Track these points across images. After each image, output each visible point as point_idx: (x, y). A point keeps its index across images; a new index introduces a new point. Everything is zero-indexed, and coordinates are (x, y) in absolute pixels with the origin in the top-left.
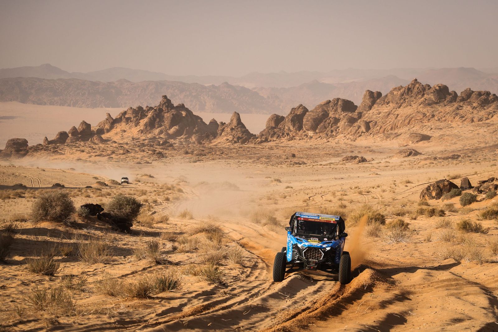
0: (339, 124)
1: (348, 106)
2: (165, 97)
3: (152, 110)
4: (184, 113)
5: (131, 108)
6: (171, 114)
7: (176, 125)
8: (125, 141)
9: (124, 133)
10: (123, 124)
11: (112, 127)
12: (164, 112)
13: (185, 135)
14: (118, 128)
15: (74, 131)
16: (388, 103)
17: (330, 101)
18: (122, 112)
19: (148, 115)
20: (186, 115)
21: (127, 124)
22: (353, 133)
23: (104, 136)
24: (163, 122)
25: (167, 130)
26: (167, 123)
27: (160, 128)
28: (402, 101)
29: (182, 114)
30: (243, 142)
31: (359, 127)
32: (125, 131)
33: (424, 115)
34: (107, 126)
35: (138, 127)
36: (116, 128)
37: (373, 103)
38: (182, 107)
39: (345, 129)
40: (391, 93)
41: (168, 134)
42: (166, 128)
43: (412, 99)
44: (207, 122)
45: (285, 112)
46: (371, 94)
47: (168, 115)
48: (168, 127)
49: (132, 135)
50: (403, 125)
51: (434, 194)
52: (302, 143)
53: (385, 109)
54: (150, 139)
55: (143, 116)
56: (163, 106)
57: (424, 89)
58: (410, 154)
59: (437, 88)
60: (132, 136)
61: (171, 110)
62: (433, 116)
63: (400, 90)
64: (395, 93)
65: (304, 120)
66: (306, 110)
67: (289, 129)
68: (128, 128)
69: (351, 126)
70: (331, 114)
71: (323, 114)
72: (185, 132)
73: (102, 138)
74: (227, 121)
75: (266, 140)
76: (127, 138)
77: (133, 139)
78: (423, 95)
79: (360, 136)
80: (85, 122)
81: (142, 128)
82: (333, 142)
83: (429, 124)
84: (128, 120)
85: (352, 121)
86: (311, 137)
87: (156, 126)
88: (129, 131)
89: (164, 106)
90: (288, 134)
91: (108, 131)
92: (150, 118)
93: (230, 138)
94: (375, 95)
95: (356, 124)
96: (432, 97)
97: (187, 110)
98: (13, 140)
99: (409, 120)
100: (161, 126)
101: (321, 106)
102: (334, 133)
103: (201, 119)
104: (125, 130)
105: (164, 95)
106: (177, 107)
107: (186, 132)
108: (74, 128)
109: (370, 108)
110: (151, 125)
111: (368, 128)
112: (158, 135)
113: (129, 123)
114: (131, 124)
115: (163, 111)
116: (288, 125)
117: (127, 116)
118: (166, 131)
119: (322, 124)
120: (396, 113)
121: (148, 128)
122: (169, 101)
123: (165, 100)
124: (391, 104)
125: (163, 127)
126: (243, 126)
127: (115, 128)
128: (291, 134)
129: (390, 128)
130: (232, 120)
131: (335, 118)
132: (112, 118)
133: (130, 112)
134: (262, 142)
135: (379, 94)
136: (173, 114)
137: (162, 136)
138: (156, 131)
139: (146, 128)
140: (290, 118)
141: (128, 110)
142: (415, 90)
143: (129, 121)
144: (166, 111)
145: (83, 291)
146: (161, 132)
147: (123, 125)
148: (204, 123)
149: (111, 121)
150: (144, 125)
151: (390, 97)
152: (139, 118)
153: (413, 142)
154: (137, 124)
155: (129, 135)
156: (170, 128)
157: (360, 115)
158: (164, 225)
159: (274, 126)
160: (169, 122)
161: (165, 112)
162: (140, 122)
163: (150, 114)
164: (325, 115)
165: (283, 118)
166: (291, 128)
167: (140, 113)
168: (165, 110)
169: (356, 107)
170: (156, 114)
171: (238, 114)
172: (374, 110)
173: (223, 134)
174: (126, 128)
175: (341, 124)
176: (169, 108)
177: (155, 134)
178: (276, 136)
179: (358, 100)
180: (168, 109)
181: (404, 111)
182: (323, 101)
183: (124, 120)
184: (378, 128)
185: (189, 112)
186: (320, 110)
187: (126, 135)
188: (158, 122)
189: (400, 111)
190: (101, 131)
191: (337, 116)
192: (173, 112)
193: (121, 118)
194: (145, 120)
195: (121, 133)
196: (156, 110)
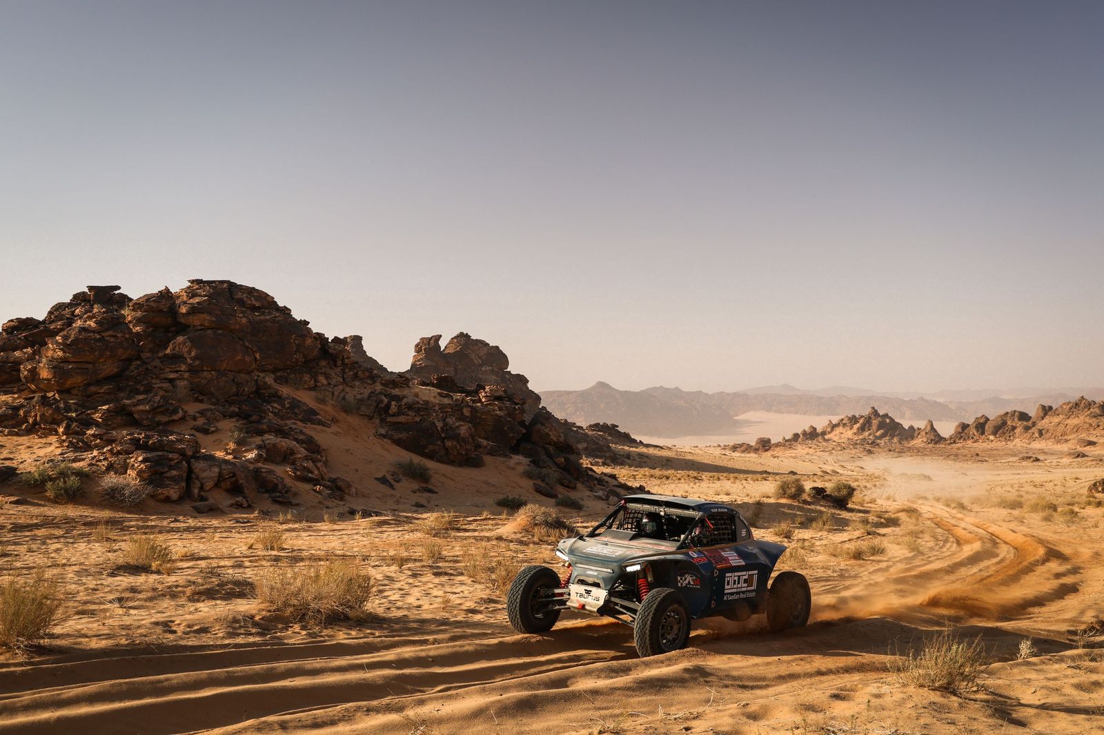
0: (1015, 431)
1: (1024, 417)
2: (873, 408)
3: (863, 418)
4: (888, 421)
5: (847, 416)
7: (881, 429)
8: (842, 440)
9: (841, 435)
10: (841, 428)
11: (832, 430)
13: (889, 437)
15: (805, 433)
16: (1058, 415)
17: (1008, 413)
18: (840, 419)
20: (890, 422)
21: (843, 428)
22: (1028, 437)
23: (826, 437)
24: (872, 426)
26: (874, 427)
27: (869, 432)
28: (1071, 413)
29: (886, 421)
30: (936, 443)
31: (1033, 433)
32: (842, 433)
33: (1091, 425)
34: (829, 430)
35: (852, 430)
36: (836, 431)
37: (1045, 414)
38: (886, 416)
39: (1021, 435)
40: (1061, 407)
41: (875, 436)
42: (874, 431)
43: (1080, 412)
44: (905, 426)
45: (970, 421)
46: (1043, 407)
47: (876, 422)
49: (848, 436)
50: (1072, 432)
51: (1100, 489)
52: (984, 444)
53: (1056, 420)
54: (861, 439)
55: (856, 422)
57: (1090, 404)
58: (1078, 456)
59: (1102, 403)
62: (1099, 426)
63: (1068, 404)
64: (1064, 407)
65: (986, 427)
66: (987, 420)
67: (973, 434)
68: (844, 431)
69: (1026, 433)
70: (1009, 423)
71: (1002, 423)
72: (889, 435)
73: (824, 438)
74: (922, 427)
75: (955, 442)
76: (844, 438)
77: (848, 439)
78: (1089, 409)
79: (1034, 440)
80: (813, 426)
81: (855, 431)
82: (1011, 445)
83: (1095, 432)
85: (1027, 429)
86: (992, 441)
87: (866, 430)
88: (845, 433)
89: (872, 415)
90: (973, 438)
91: (829, 433)
92: (861, 424)
93: (925, 440)
94: (1047, 408)
95: (1030, 431)
96: (1097, 411)
97: (890, 418)
98: (761, 439)
99: (1077, 429)
100: (870, 430)
101: (1001, 416)
102: (1012, 438)
103: (901, 425)
105: (872, 406)
106: (883, 416)
108: (804, 431)
109: (1043, 418)
110: (862, 429)
111: (1041, 434)
112: (867, 436)
114: (846, 428)
115: (871, 418)
116: (973, 431)
117: (844, 422)
118: (874, 434)
119: (1001, 431)
120: (1066, 423)
121: (860, 431)
122: (876, 411)
123: (873, 410)
124: (1061, 416)
125: (872, 431)
126: (935, 431)
128: (975, 437)
129: (1060, 434)
130: (926, 426)
131: (1013, 426)
133: (846, 419)
134: (951, 443)
135: (1051, 408)
136: (879, 421)
137: (870, 437)
138: (866, 434)
139: (858, 431)
140: (974, 425)
141: (844, 418)
142: (1082, 405)
143: (845, 426)
145: (812, 551)
146: (870, 435)
147: (840, 429)
148: (903, 428)
149: (832, 425)
150: (857, 429)
151: (1060, 410)
152: (853, 424)
153: (1080, 447)
154: (851, 428)
155: (846, 436)
156: (877, 432)
157: (1034, 424)
158: (873, 506)
159: (961, 431)
160: (876, 427)
161: (873, 420)
162: (854, 427)
163: (861, 421)
164: (1004, 423)
165: (968, 425)
166: (976, 433)
167: (854, 420)
168: (873, 418)
169: (1031, 417)
170: (866, 421)
171: (932, 422)
172: (1046, 420)
173: (919, 437)
175: (1017, 431)
176: (876, 417)
177: (865, 436)
178: (962, 439)
179: (1032, 412)
181: (1073, 421)
182: (1002, 412)
183: (842, 425)
184: (1050, 434)
185: (892, 420)
186: (1000, 419)
187: (843, 436)
188: (868, 427)
189: (1069, 421)
190: (824, 433)
191: (1014, 425)
192: (880, 419)
193: (839, 423)
194: (858, 425)
195: (839, 435)
196: (866, 418)
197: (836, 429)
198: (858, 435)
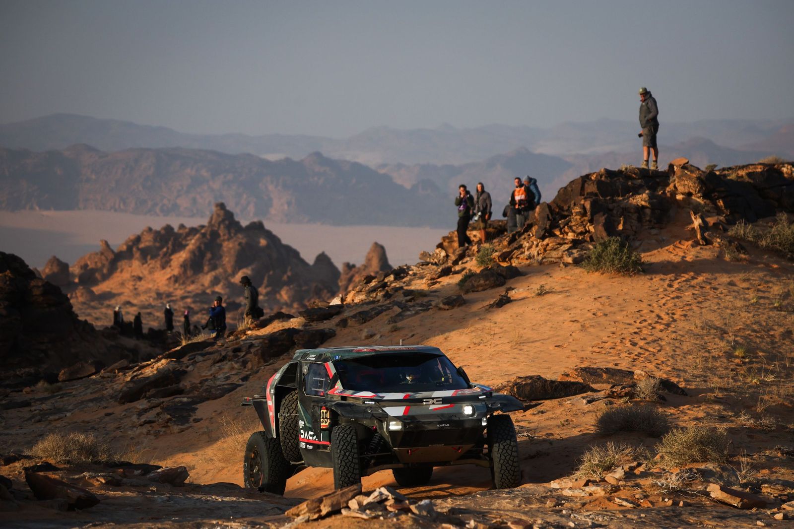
2: (222, 206)
3: (195, 235)
4: (262, 242)
5: (150, 229)
6: (237, 243)
7: (246, 266)
8: (143, 298)
9: (139, 283)
10: (136, 263)
11: (112, 270)
12: (222, 238)
13: (266, 287)
14: (125, 270)
18: (132, 237)
19: (187, 245)
20: (268, 246)
21: (143, 264)
23: (97, 289)
24: (221, 257)
25: (229, 275)
26: (228, 261)
27: (213, 273)
29: (259, 242)
32: (140, 279)
35: (168, 270)
36: (122, 271)
38: (257, 228)
41: (230, 285)
42: (225, 271)
44: (309, 257)
47: (231, 245)
48: (229, 270)
49: (156, 287)
54: (197, 295)
55: (179, 246)
56: (219, 225)
60: (157, 289)
61: (235, 234)
68: (146, 272)
72: (265, 281)
73: (92, 292)
74: (359, 260)
76: (148, 291)
77: (159, 295)
80: (58, 260)
81: (176, 272)
84: (146, 254)
87: (206, 268)
88: (149, 277)
89: (222, 226)
91: (105, 277)
92: (193, 252)
97: (269, 235)
100: (214, 268)
103: (297, 253)
104: (141, 275)
105: (220, 201)
106: (248, 228)
107: (268, 281)
110: (195, 265)
112: (209, 287)
113: (149, 262)
114: (152, 263)
115: (218, 235)
117: (142, 246)
118: (227, 279)
121: (189, 273)
122: (229, 216)
123: (222, 213)
125: (220, 270)
127: (119, 270)
130: (369, 260)
132: (112, 251)
133: (148, 237)
136: (240, 244)
137: (218, 289)
138: (206, 279)
139: (185, 272)
141: (142, 233)
143: (149, 257)
144: (226, 237)
146: (216, 281)
147: (135, 267)
148: (302, 261)
149: (111, 256)
150: (181, 266)
152: (170, 251)
154: (165, 265)
155: (150, 286)
156: (234, 274)
160: (233, 259)
161: (224, 240)
162: (171, 260)
163: (192, 243)
167: (169, 239)
168: (224, 235)
170: (205, 244)
171: (382, 248)
174: (142, 272)
176: (233, 231)
177: (203, 285)
180: (229, 233)
183: (137, 255)
185: (273, 239)
187: (142, 285)
188: (210, 260)
190: (89, 279)
192: (241, 238)
193: (130, 249)
194: (182, 256)
195: (133, 283)
196: (204, 235)
197: (123, 264)
198: (184, 283)
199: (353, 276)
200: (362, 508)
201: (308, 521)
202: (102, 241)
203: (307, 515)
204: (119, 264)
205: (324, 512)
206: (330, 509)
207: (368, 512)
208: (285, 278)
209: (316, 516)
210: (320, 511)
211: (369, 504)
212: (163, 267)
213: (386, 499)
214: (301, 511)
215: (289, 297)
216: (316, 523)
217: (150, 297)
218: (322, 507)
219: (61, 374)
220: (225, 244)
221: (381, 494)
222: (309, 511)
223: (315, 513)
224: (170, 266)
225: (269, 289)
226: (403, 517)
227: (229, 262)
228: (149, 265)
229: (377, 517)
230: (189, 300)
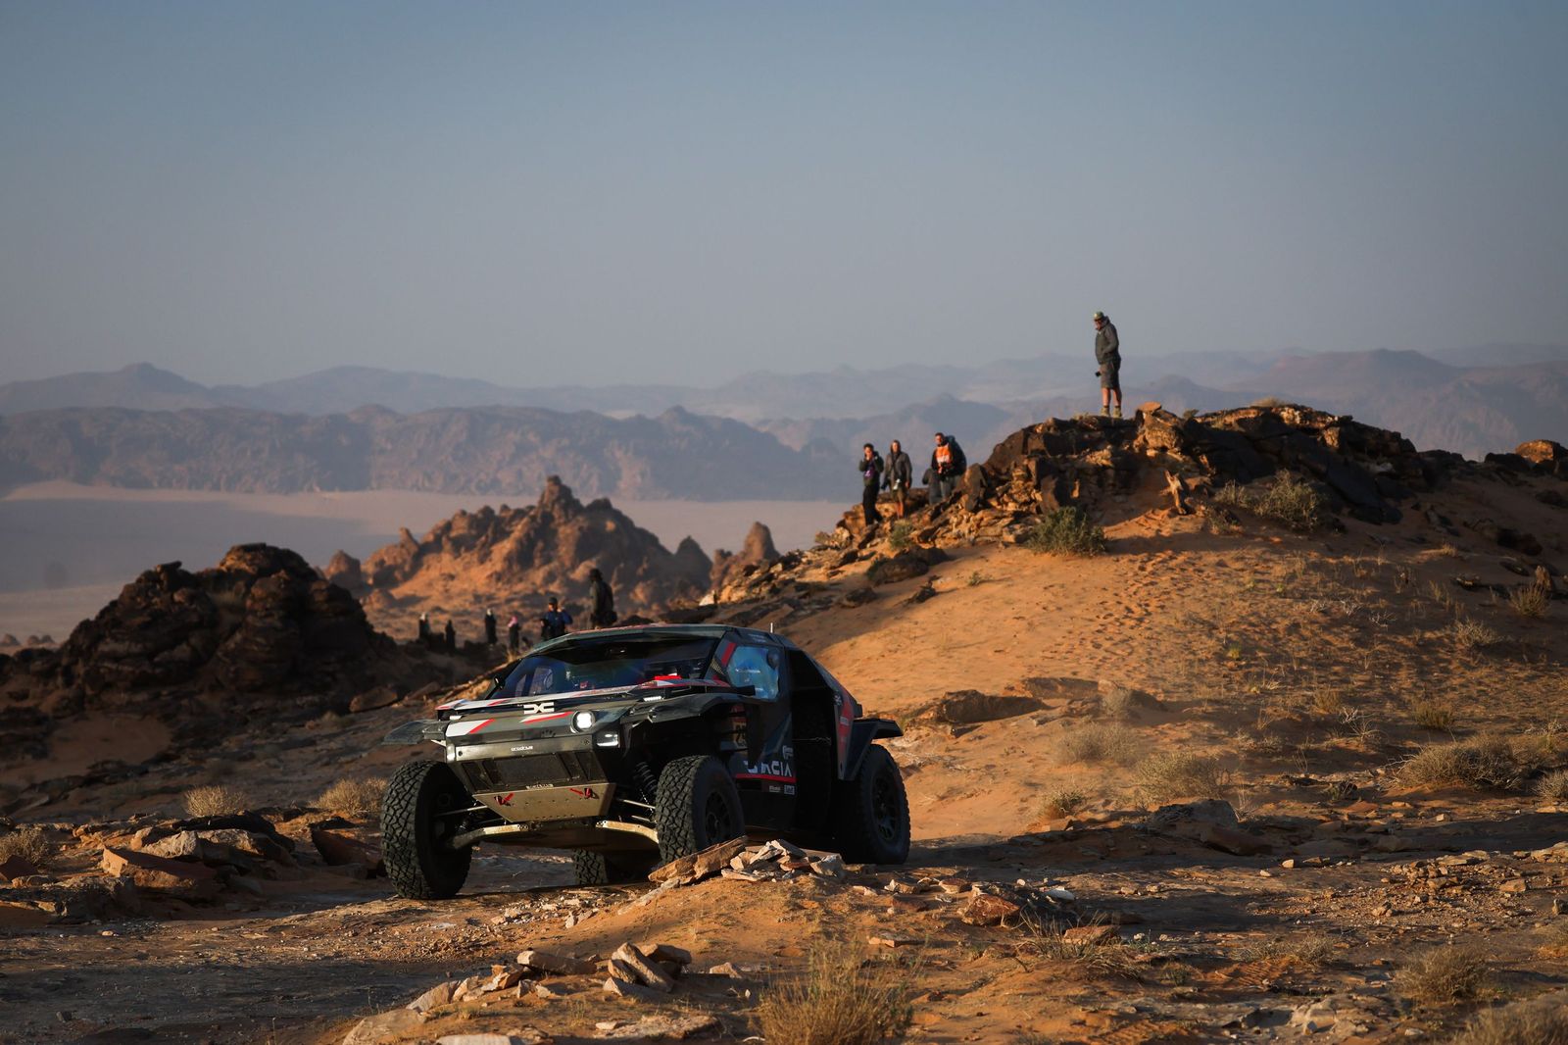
2: (556, 480)
3: (522, 518)
4: (609, 526)
5: (464, 513)
6: (576, 528)
7: (589, 557)
8: (456, 602)
9: (450, 583)
10: (446, 557)
11: (416, 567)
12: (557, 522)
14: (432, 567)
18: (441, 524)
19: (512, 532)
20: (617, 531)
21: (456, 558)
23: (398, 592)
24: (557, 546)
25: (568, 570)
26: (565, 551)
27: (547, 568)
29: (605, 526)
32: (452, 577)
34: (403, 565)
35: (488, 565)
36: (428, 568)
38: (603, 507)
41: (569, 583)
42: (562, 565)
44: (671, 543)
47: (569, 531)
48: (568, 563)
49: (473, 588)
54: (526, 597)
55: (501, 534)
56: (553, 505)
60: (475, 590)
61: (574, 516)
68: (459, 569)
73: (390, 597)
74: (736, 547)
76: (460, 595)
77: (477, 598)
80: (346, 555)
81: (498, 567)
84: (460, 545)
87: (537, 562)
88: (464, 575)
89: (557, 506)
91: (407, 577)
92: (519, 541)
97: (618, 516)
100: (548, 560)
103: (655, 539)
104: (453, 573)
105: (553, 473)
106: (591, 508)
107: (618, 576)
110: (523, 558)
112: (541, 586)
113: (464, 555)
114: (467, 556)
115: (552, 518)
117: (453, 534)
118: (564, 574)
121: (516, 568)
122: (566, 493)
123: (556, 489)
125: (555, 564)
127: (425, 567)
130: (749, 545)
132: (416, 543)
133: (462, 523)
136: (580, 529)
137: (554, 588)
138: (538, 575)
139: (510, 567)
141: (454, 518)
143: (463, 549)
144: (562, 521)
146: (550, 578)
147: (445, 562)
148: (663, 550)
149: (414, 549)
150: (505, 559)
152: (489, 540)
154: (484, 558)
155: (466, 586)
156: (574, 567)
160: (572, 549)
161: (559, 525)
162: (491, 552)
163: (518, 530)
167: (487, 527)
168: (560, 517)
170: (536, 530)
171: (766, 529)
174: (454, 569)
176: (570, 512)
177: (533, 584)
180: (567, 516)
183: (448, 546)
185: (623, 521)
187: (456, 586)
188: (543, 550)
190: (386, 579)
192: (582, 521)
193: (438, 539)
194: (506, 546)
195: (442, 583)
196: (533, 518)
197: (429, 559)
198: (509, 581)
199: (728, 567)
200: (749, 868)
201: (678, 886)
202: (402, 529)
203: (677, 878)
204: (425, 558)
205: (698, 875)
206: (706, 870)
207: (756, 872)
208: (640, 571)
209: (688, 880)
210: (694, 873)
211: (756, 862)
212: (482, 561)
213: (780, 856)
214: (668, 873)
215: (646, 597)
216: (688, 889)
217: (466, 601)
218: (696, 868)
219: (353, 702)
220: (561, 529)
221: (773, 849)
222: (680, 873)
223: (687, 877)
224: (491, 560)
225: (620, 586)
226: (802, 879)
227: (567, 552)
228: (463, 559)
229: (768, 879)
230: (516, 604)
